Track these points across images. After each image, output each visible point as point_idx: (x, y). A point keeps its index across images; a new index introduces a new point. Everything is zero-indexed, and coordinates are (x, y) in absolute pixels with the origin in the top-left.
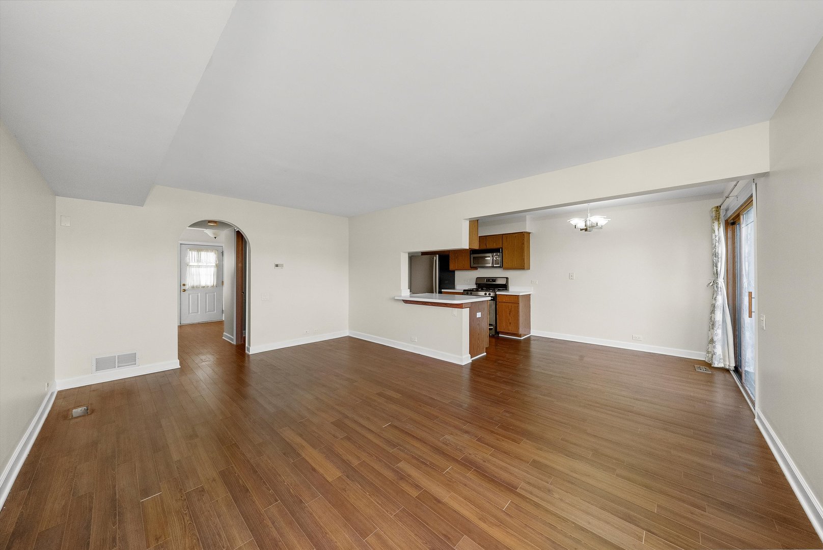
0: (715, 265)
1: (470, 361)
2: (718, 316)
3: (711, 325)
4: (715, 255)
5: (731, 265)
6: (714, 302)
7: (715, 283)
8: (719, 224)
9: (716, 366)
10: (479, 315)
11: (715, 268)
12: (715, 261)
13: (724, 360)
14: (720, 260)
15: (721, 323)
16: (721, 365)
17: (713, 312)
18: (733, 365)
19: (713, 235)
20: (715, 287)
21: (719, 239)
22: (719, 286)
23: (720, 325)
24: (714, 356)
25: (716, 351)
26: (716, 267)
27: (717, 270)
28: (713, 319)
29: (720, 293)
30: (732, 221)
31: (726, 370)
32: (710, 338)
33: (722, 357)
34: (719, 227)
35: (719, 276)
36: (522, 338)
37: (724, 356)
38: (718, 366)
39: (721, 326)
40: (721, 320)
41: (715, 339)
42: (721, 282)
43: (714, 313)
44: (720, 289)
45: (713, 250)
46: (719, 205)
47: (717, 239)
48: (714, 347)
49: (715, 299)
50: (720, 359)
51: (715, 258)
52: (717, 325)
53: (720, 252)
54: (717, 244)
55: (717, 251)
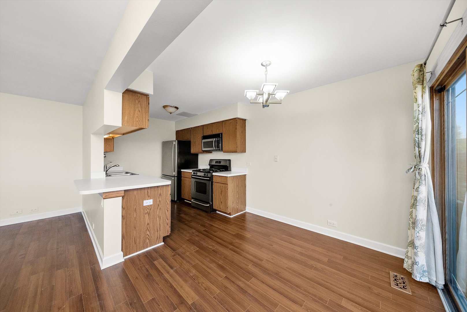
0: (417, 144)
1: (122, 260)
2: (421, 213)
3: (411, 223)
4: (418, 131)
5: (439, 145)
6: (415, 194)
7: (417, 168)
8: (423, 88)
9: (418, 280)
10: (148, 202)
11: (417, 149)
12: (417, 139)
13: (429, 273)
14: (424, 138)
15: (425, 222)
16: (425, 280)
17: (414, 205)
18: (441, 282)
19: (415, 105)
20: (417, 173)
21: (423, 108)
22: (423, 173)
23: (423, 225)
24: (415, 267)
25: (417, 259)
26: (419, 147)
27: (419, 152)
28: (414, 216)
29: (423, 182)
30: (440, 87)
31: (431, 287)
32: (410, 240)
33: (425, 269)
34: (423, 92)
35: (422, 159)
36: (232, 217)
37: (429, 266)
38: (421, 281)
39: (425, 228)
40: (425, 219)
41: (417, 243)
42: (426, 167)
43: (416, 208)
44: (423, 177)
45: (415, 126)
46: (422, 62)
47: (420, 109)
48: (416, 254)
49: (417, 190)
50: (424, 271)
51: (417, 136)
52: (419, 225)
53: (424, 127)
54: (420, 116)
55: (420, 126)
